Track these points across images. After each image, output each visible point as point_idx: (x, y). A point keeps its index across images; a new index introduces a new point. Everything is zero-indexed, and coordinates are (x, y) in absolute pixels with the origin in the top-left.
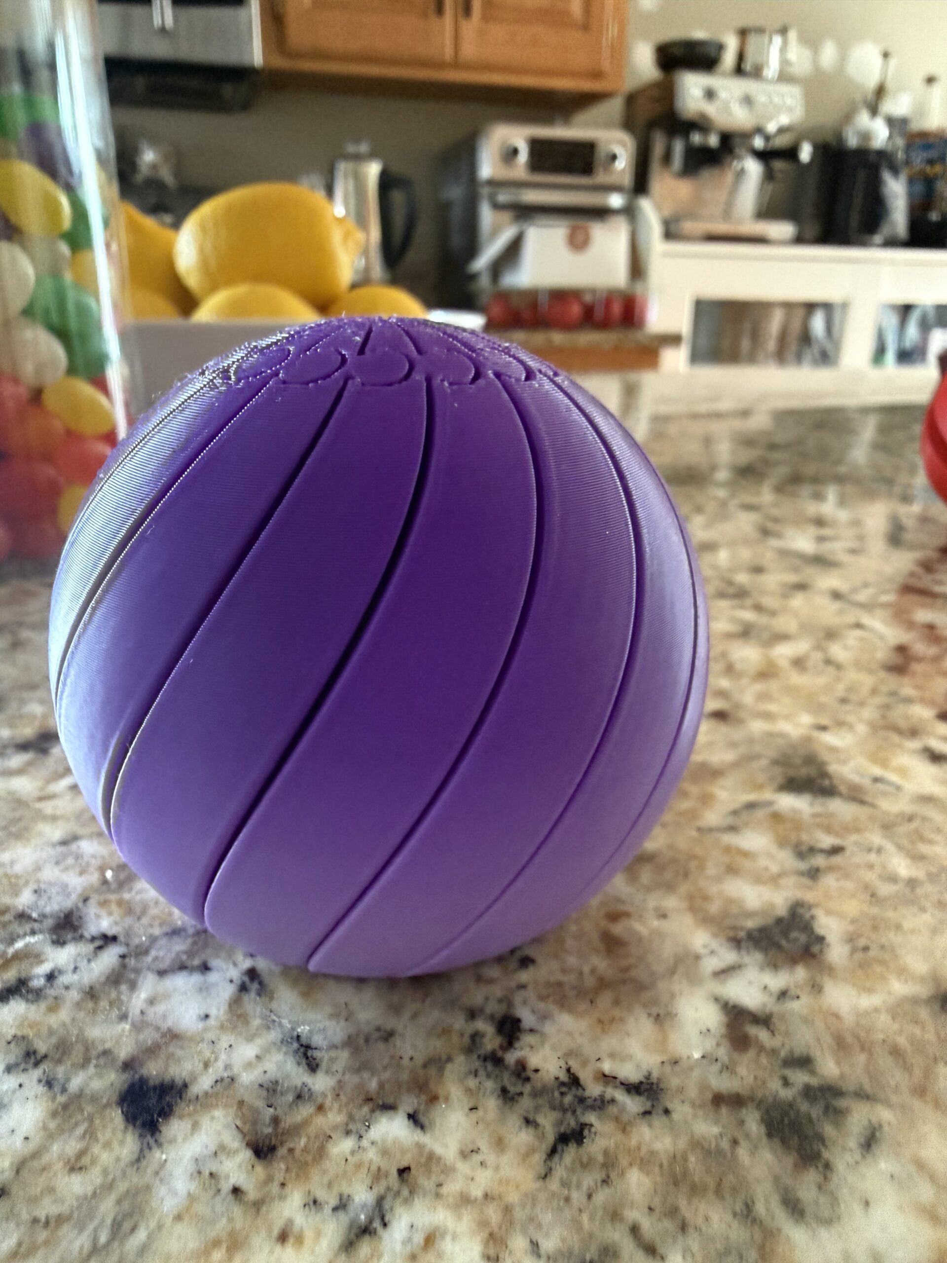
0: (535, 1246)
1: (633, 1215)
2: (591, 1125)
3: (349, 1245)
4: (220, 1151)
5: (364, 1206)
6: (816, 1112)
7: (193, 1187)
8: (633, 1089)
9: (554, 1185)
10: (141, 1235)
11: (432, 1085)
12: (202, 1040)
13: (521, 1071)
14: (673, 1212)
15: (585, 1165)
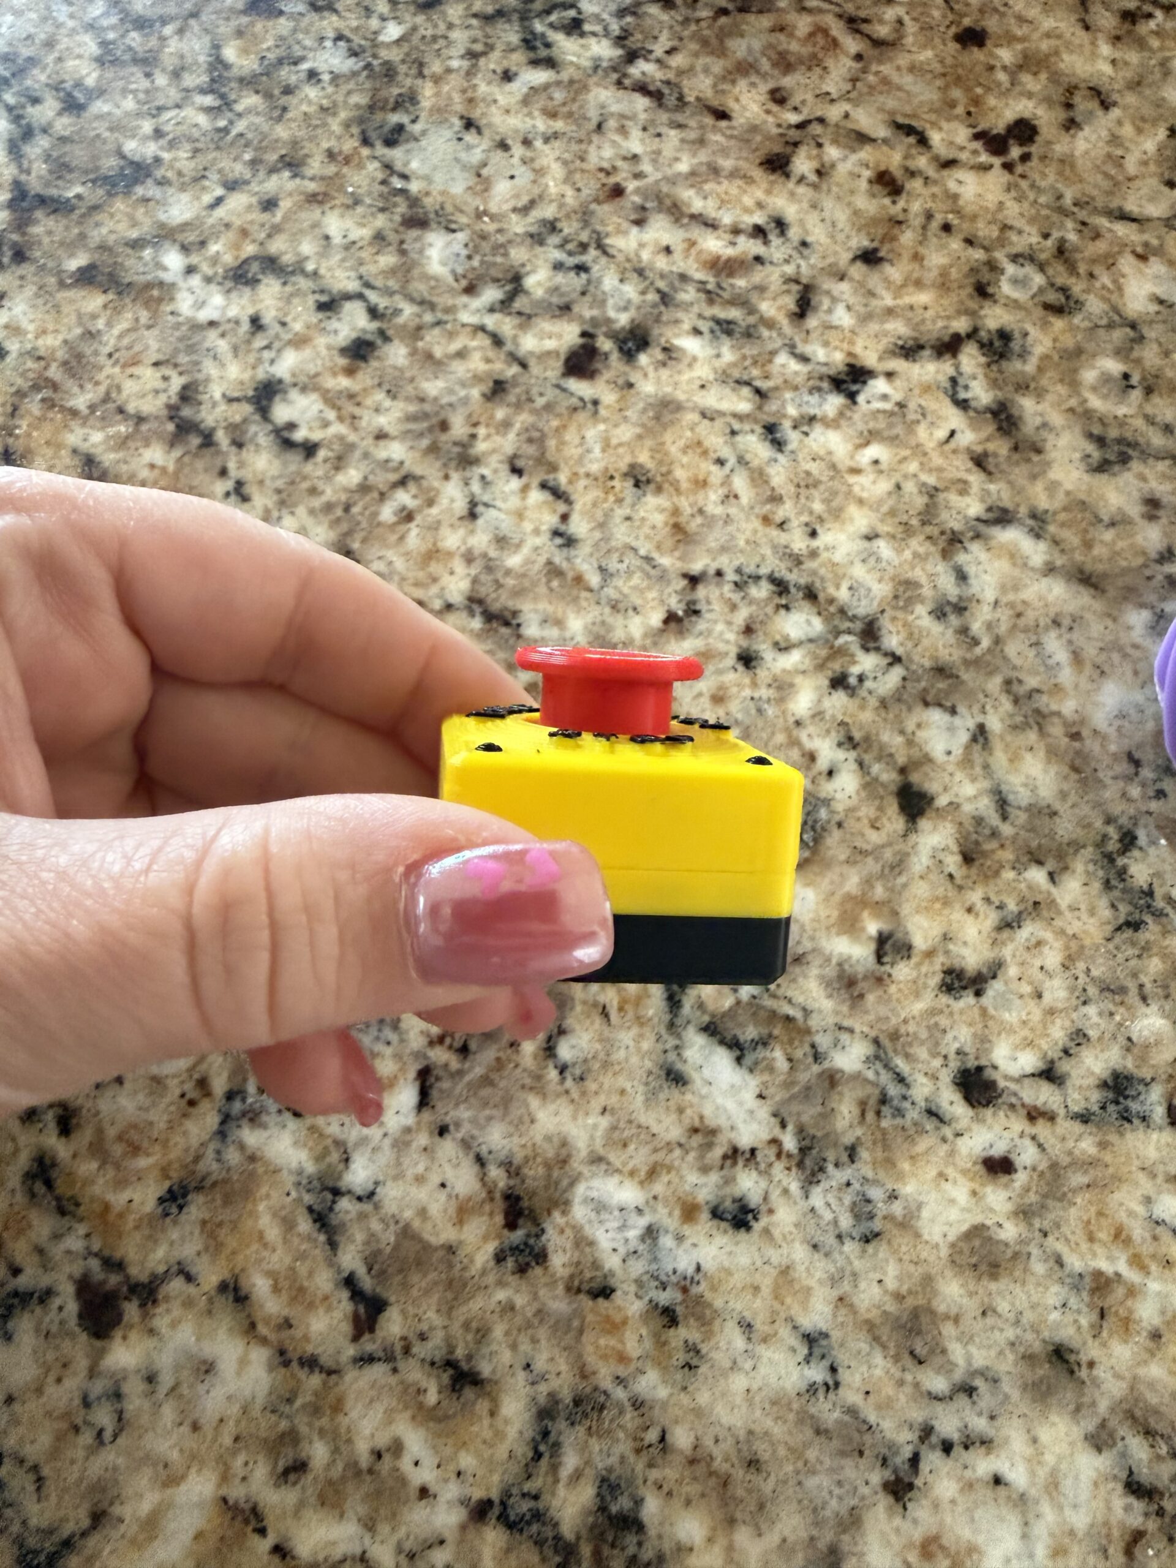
1: (1144, 979)
9: (1111, 946)
15: (1133, 944)
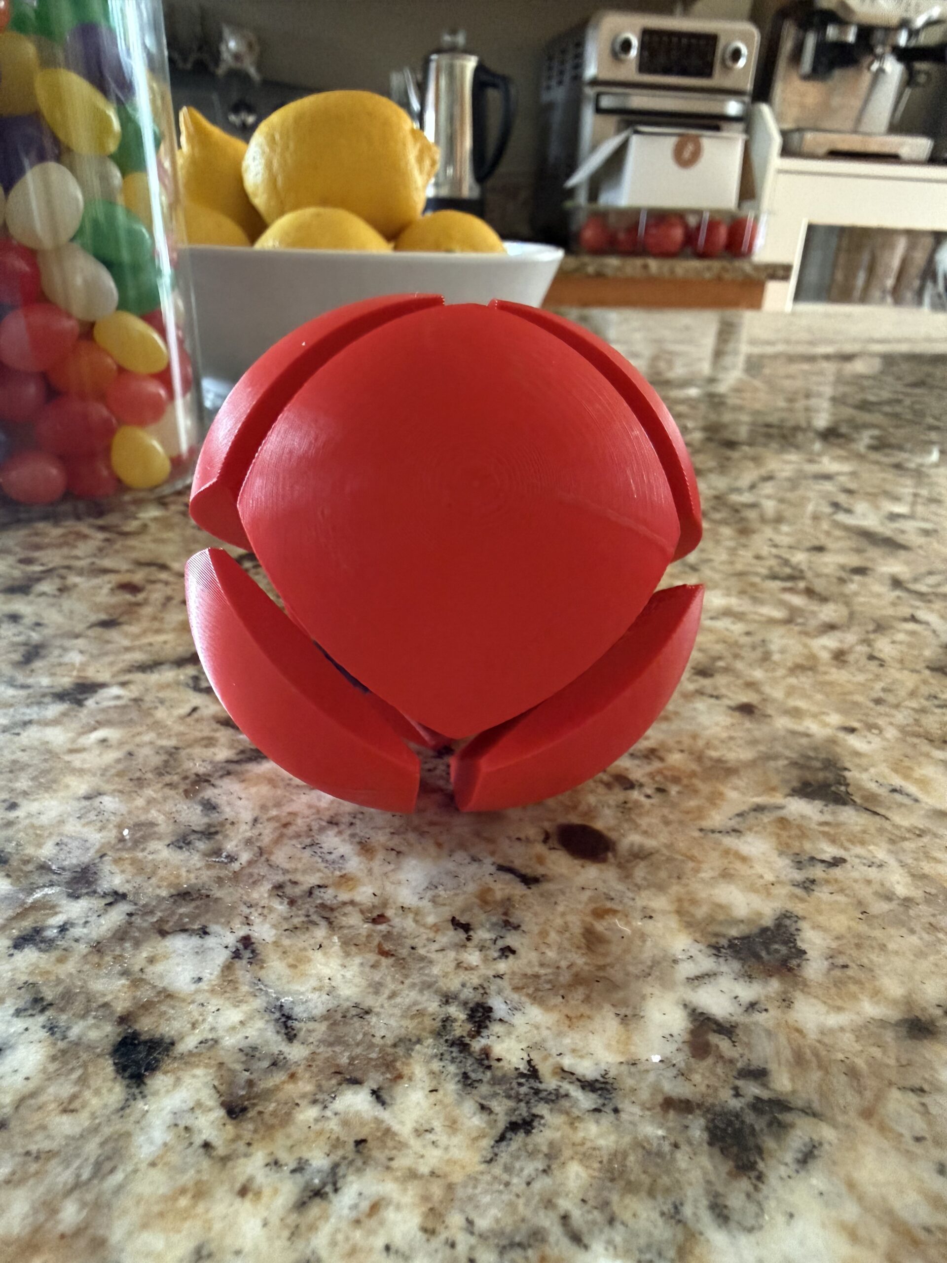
0: (470, 1222)
2: (542, 1117)
3: (301, 1205)
4: (197, 1107)
5: (319, 1171)
6: (760, 1124)
7: (169, 1137)
8: (588, 1085)
10: (118, 1177)
11: (398, 1064)
12: (193, 1002)
13: (485, 1059)
14: (605, 1205)
